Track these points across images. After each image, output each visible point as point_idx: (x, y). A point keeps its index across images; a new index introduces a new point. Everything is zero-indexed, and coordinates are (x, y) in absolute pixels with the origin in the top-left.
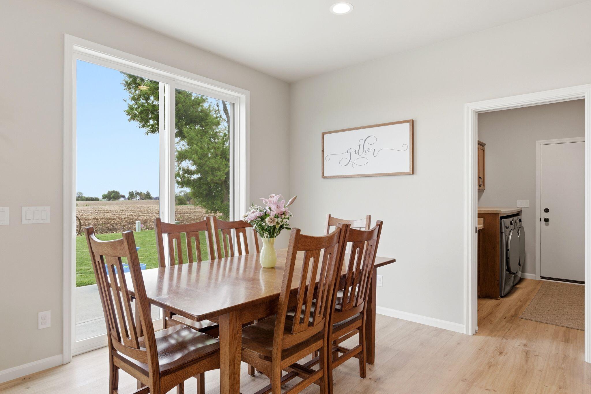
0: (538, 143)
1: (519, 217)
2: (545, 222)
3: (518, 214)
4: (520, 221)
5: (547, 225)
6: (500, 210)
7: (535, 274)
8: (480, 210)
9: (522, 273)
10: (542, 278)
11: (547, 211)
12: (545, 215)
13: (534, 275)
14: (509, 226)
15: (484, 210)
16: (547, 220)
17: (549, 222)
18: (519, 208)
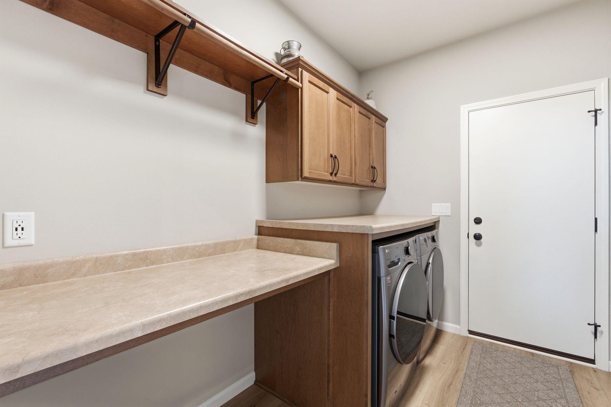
0: (464, 109)
1: (433, 233)
2: (474, 240)
3: (432, 227)
4: (433, 240)
5: (479, 245)
6: (369, 225)
7: (460, 325)
8: (332, 225)
9: (440, 322)
10: (471, 332)
11: (478, 221)
12: (476, 229)
13: (458, 327)
14: (399, 259)
15: (339, 226)
16: (478, 237)
17: (482, 240)
18: (433, 217)
